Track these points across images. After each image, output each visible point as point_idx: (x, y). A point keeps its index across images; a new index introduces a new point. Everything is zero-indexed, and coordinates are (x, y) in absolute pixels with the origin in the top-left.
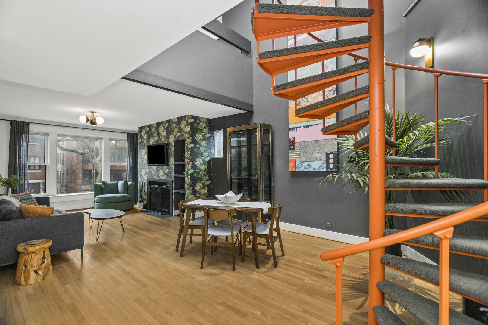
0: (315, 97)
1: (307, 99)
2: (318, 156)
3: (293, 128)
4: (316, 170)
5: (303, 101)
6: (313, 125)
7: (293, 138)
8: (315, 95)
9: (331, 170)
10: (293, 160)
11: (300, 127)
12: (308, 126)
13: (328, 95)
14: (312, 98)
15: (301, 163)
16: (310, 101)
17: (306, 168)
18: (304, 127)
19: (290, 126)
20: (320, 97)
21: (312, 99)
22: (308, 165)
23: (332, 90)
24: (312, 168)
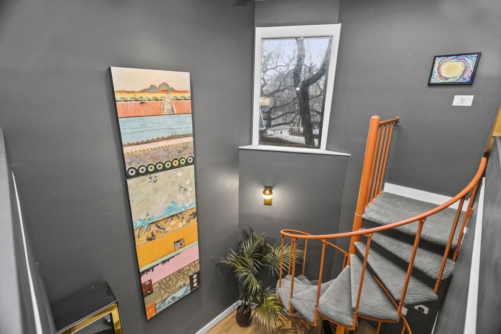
0: (174, 225)
1: (164, 229)
2: (182, 283)
3: (147, 270)
4: (181, 298)
5: (159, 232)
6: (174, 256)
7: (148, 281)
8: (174, 223)
9: (196, 288)
10: (153, 304)
11: (158, 264)
12: (168, 260)
13: (189, 220)
14: (171, 226)
15: (162, 303)
16: (168, 231)
17: (170, 302)
18: (163, 262)
19: (141, 270)
20: (180, 224)
21: (171, 228)
22: (172, 298)
23: (192, 214)
24: (176, 299)
